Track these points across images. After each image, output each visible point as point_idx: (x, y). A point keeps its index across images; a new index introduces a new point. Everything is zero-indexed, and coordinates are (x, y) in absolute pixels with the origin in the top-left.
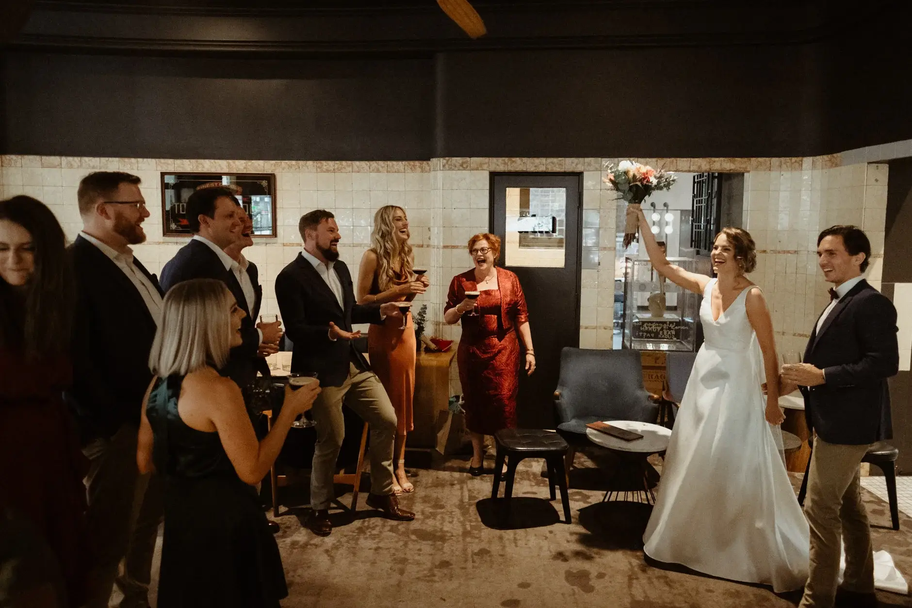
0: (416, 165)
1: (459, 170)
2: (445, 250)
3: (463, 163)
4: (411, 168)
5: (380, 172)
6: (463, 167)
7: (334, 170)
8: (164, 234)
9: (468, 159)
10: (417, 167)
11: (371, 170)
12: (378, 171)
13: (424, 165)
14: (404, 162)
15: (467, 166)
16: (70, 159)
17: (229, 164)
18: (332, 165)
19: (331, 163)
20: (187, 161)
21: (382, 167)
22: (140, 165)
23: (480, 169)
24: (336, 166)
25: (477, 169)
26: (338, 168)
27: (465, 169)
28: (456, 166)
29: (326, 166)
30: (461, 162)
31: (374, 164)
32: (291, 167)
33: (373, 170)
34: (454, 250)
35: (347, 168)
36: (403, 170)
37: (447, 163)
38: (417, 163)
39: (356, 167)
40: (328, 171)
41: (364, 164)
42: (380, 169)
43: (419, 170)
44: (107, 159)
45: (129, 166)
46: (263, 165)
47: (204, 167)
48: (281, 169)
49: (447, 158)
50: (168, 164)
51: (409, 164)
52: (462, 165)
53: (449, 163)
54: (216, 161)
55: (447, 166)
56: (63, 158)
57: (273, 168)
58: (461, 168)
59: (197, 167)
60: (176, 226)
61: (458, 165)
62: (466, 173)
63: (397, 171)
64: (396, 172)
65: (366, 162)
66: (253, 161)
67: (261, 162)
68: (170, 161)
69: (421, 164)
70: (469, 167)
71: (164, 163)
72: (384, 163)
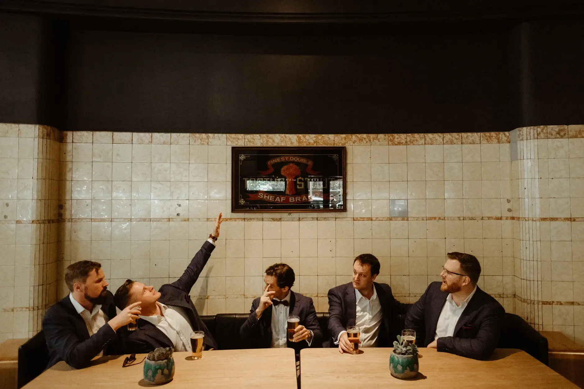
0: (492, 136)
1: (555, 138)
2: (542, 222)
3: (560, 131)
4: (487, 139)
5: (455, 144)
6: (561, 136)
7: (406, 142)
8: (233, 210)
9: (566, 127)
10: (494, 137)
11: (445, 141)
12: (452, 143)
13: (500, 135)
14: (479, 134)
15: (565, 134)
16: (142, 134)
17: (300, 138)
18: (403, 138)
19: (403, 136)
20: (258, 135)
21: (456, 139)
22: (210, 140)
23: (579, 136)
24: (408, 139)
25: (576, 137)
26: (410, 141)
27: (562, 137)
28: (552, 134)
29: (397, 138)
30: (557, 130)
31: (448, 136)
32: (362, 141)
33: (447, 142)
34: (553, 223)
35: (419, 140)
36: (478, 142)
37: (543, 130)
38: (493, 134)
39: (429, 140)
40: (400, 143)
41: (437, 137)
42: (455, 141)
43: (495, 141)
44: (178, 134)
45: (200, 141)
46: (333, 138)
47: (274, 141)
48: (352, 143)
49: (542, 126)
50: (239, 139)
51: (485, 135)
52: (558, 133)
53: (544, 131)
54: (287, 135)
55: (542, 135)
56: (135, 134)
57: (344, 141)
58: (558, 136)
59: (267, 141)
60: (244, 202)
61: (554, 133)
62: (564, 141)
63: (472, 143)
64: (470, 143)
65: (440, 134)
66: (323, 135)
67: (331, 136)
68: (240, 136)
69: (496, 134)
70: (567, 135)
71: (234, 138)
72: (458, 135)
